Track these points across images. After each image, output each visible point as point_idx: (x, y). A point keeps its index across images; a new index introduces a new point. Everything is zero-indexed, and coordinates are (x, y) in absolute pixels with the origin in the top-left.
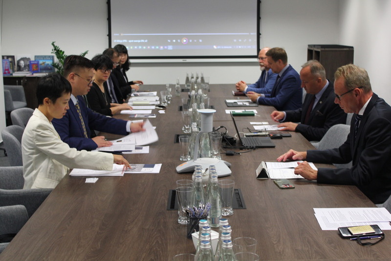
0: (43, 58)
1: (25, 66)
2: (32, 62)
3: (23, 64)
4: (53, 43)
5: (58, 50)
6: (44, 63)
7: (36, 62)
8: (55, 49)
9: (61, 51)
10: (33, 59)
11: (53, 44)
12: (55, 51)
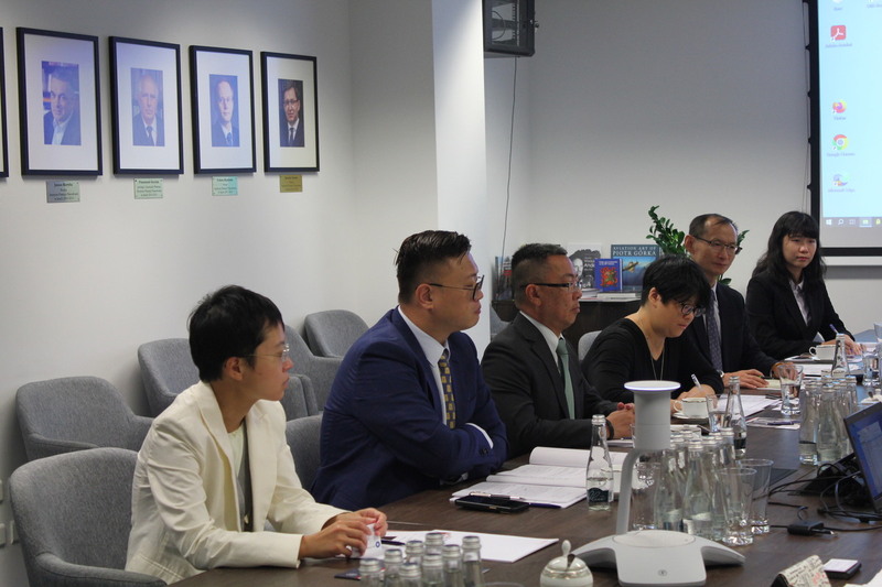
0: (633, 251)
1: (584, 273)
2: (602, 263)
3: (581, 269)
4: (653, 209)
5: (668, 230)
6: (634, 266)
7: (612, 263)
8: (659, 227)
9: (675, 231)
10: (606, 254)
11: (652, 214)
12: (658, 233)
